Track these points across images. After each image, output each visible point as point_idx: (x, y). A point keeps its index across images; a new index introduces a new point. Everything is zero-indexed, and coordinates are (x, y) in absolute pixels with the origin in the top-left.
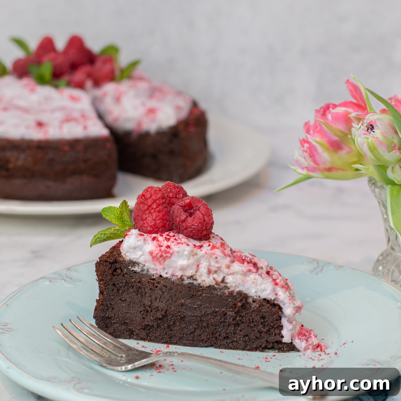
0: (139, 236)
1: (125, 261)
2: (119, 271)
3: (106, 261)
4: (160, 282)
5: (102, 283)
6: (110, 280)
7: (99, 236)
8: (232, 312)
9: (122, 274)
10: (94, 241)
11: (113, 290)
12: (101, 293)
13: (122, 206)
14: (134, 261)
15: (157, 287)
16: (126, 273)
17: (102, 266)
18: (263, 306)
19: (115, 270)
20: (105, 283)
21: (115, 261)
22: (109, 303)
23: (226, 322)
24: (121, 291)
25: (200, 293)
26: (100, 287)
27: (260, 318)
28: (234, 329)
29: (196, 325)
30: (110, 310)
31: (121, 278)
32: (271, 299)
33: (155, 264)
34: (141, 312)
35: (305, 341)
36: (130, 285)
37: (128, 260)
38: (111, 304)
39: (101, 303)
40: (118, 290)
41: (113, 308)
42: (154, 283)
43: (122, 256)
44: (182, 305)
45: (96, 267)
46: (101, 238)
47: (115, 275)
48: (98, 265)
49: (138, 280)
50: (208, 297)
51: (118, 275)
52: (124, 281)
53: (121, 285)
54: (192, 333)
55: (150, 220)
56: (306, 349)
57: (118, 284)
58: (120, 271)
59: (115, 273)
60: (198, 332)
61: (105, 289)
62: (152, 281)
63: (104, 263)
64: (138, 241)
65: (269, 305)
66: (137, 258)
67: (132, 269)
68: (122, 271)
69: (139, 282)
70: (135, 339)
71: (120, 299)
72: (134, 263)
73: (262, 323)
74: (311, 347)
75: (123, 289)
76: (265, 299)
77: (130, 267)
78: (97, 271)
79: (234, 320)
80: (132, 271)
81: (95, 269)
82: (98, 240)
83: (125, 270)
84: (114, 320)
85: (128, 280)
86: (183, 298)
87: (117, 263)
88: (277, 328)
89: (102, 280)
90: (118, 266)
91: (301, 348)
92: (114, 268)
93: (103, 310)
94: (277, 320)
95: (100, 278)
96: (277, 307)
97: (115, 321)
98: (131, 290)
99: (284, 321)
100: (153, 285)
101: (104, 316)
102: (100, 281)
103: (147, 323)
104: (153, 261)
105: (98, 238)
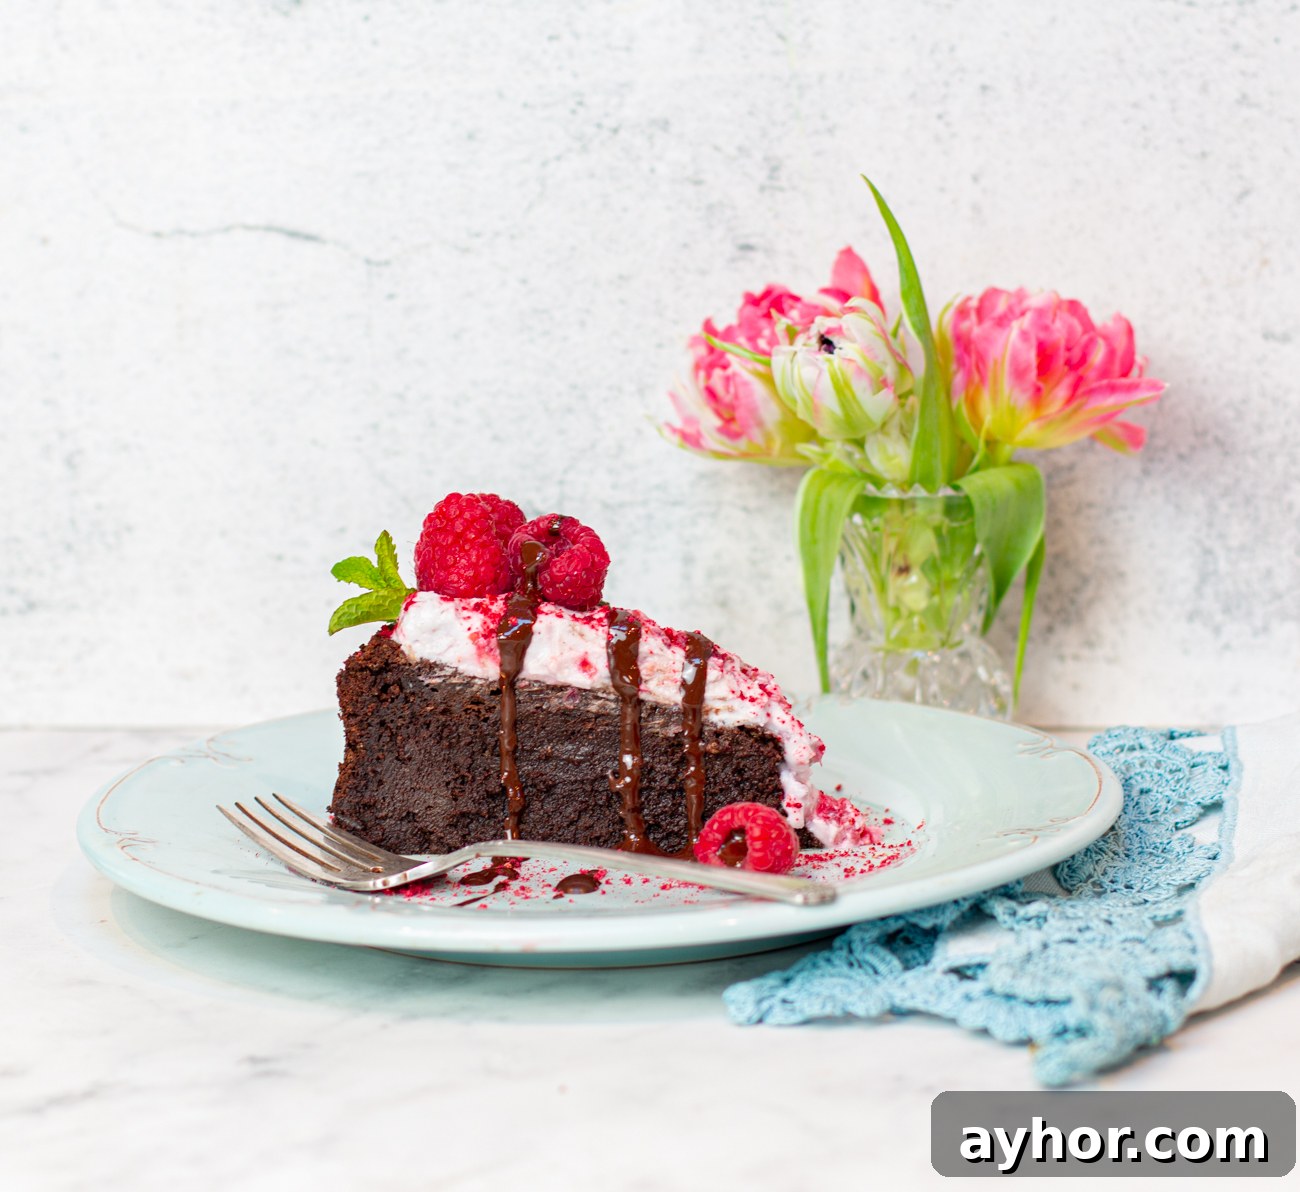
0: (442, 602)
1: (410, 665)
2: (395, 689)
3: (362, 670)
4: (494, 707)
5: (353, 721)
6: (372, 713)
7: (346, 610)
8: (666, 763)
9: (402, 696)
10: (336, 621)
11: (380, 736)
12: (351, 746)
13: (381, 545)
14: (432, 661)
15: (486, 720)
16: (413, 694)
17: (352, 680)
18: (738, 743)
19: (385, 688)
20: (361, 721)
21: (386, 667)
22: (369, 768)
23: (653, 789)
24: (399, 738)
25: (589, 726)
26: (348, 733)
27: (733, 773)
28: (673, 805)
29: (582, 802)
30: (373, 786)
31: (401, 705)
32: (758, 726)
33: (483, 665)
34: (448, 784)
35: (834, 822)
36: (422, 720)
37: (419, 660)
38: (374, 772)
39: (350, 771)
40: (393, 736)
41: (380, 783)
42: (479, 711)
43: (402, 652)
44: (548, 758)
45: (339, 684)
46: (351, 614)
47: (386, 700)
48: (343, 679)
49: (442, 707)
50: (609, 732)
51: (393, 700)
52: (407, 712)
53: (400, 722)
54: (572, 823)
55: (464, 565)
56: (839, 839)
57: (392, 721)
58: (398, 689)
59: (384, 696)
60: (585, 820)
61: (361, 736)
62: (476, 708)
63: (358, 674)
64: (442, 612)
65: (751, 740)
66: (439, 654)
67: (427, 682)
68: (402, 688)
69: (444, 712)
70: (435, 852)
71: (397, 758)
72: (429, 667)
73: (737, 784)
74: (849, 835)
75: (403, 731)
76: (742, 728)
77: (421, 678)
78: (341, 694)
79: (671, 781)
80: (427, 685)
81: (336, 689)
82: (344, 619)
83: (411, 685)
84: (381, 810)
85: (416, 708)
86: (550, 741)
87: (390, 671)
88: (772, 793)
89: (355, 715)
90: (389, 677)
91: (827, 837)
92: (382, 684)
93: (356, 787)
94: (771, 775)
95: (350, 709)
96: (771, 745)
97: (384, 813)
98: (425, 733)
99: (787, 779)
100: (478, 717)
101: (358, 803)
102: (347, 716)
103: (465, 810)
104: (480, 656)
105: (344, 614)
